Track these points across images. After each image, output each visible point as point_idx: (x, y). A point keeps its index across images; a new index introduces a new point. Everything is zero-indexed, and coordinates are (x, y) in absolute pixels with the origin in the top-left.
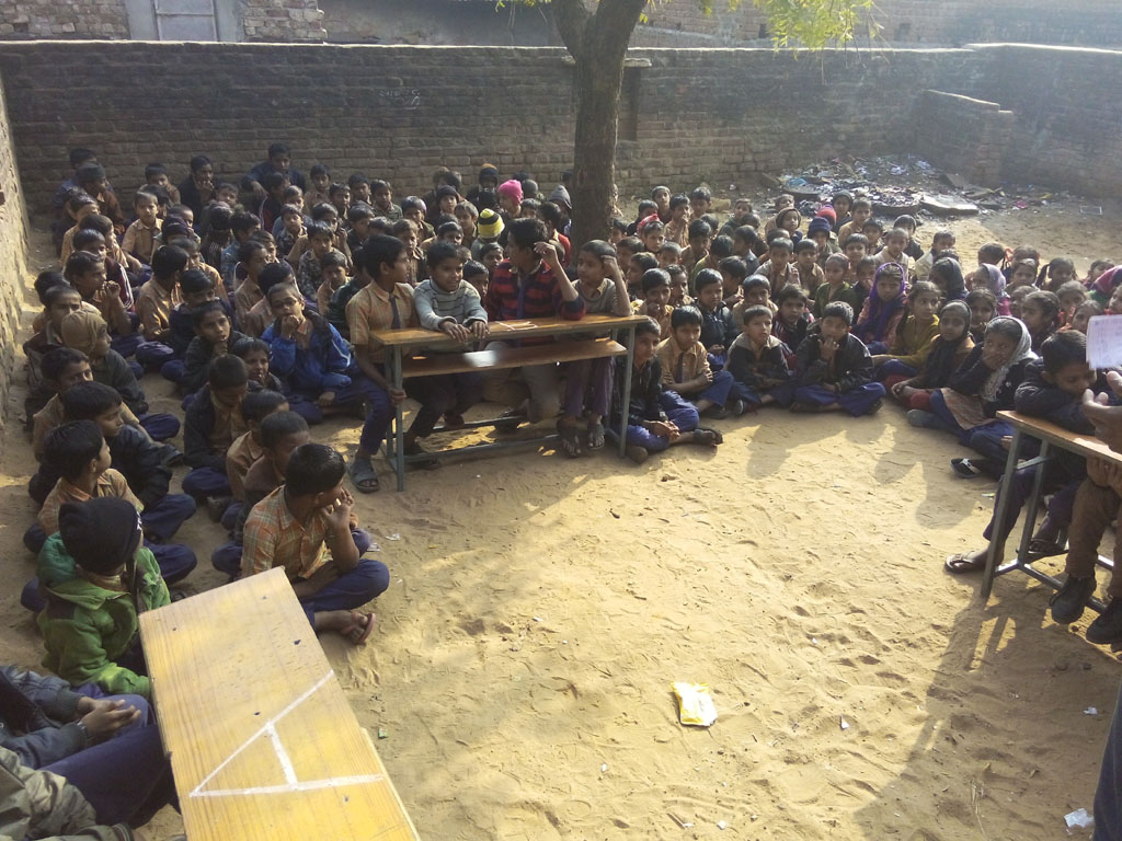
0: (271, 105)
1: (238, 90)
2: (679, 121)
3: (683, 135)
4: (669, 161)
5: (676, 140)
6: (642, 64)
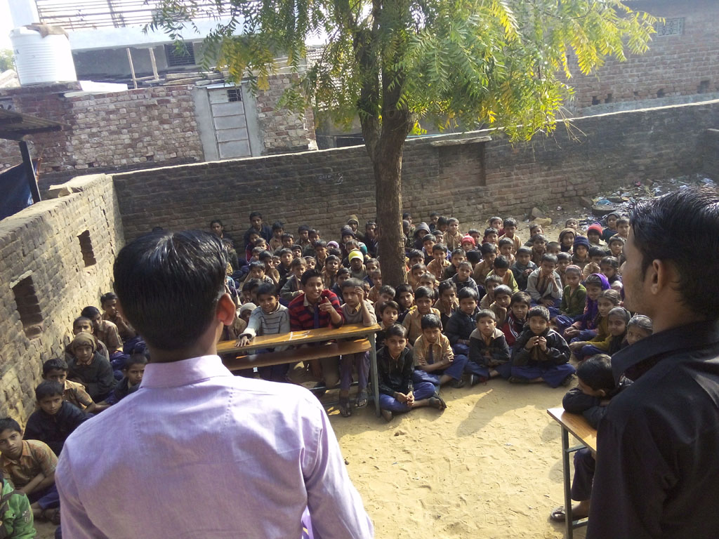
0: (257, 191)
1: (238, 185)
2: (516, 171)
3: (519, 179)
4: (511, 196)
5: (515, 182)
6: (485, 140)
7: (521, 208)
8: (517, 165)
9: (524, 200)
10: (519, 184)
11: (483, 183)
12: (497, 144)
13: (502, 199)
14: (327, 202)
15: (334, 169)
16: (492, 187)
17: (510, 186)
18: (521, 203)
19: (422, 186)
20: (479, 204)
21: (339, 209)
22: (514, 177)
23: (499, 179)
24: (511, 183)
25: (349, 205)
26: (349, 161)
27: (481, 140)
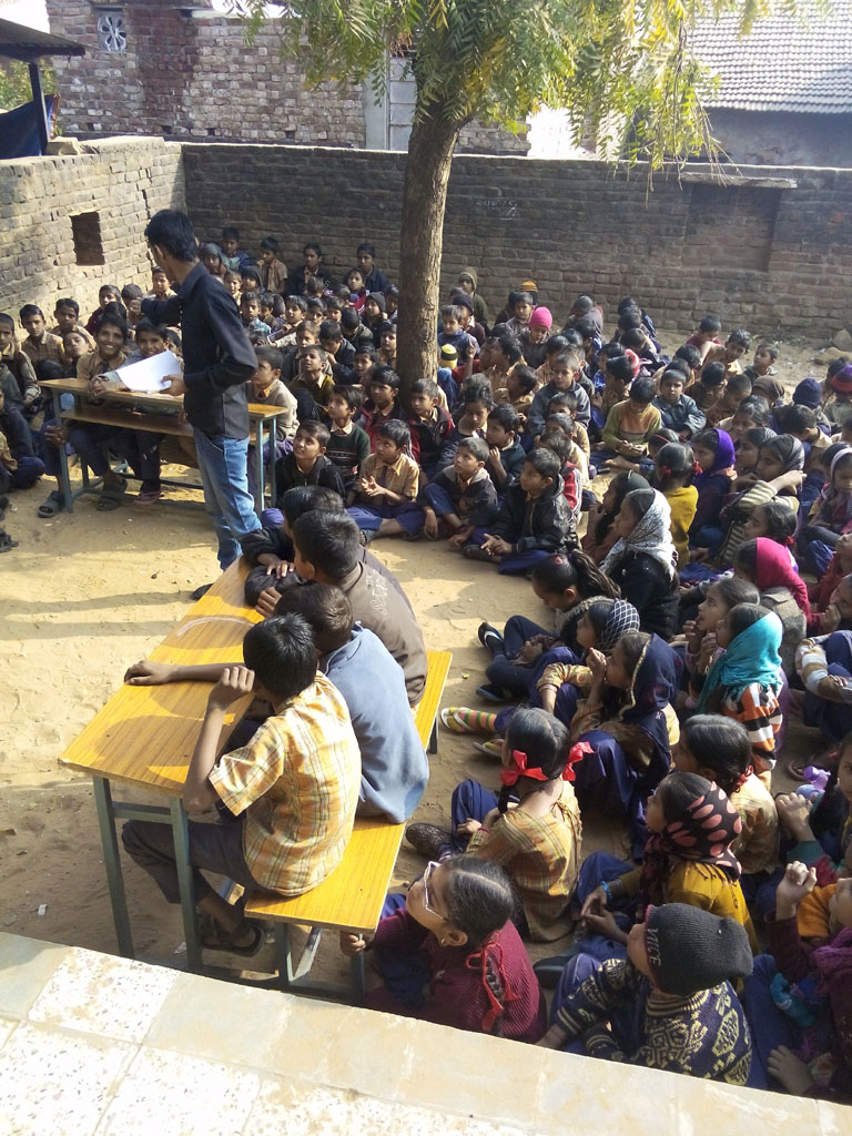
2: (830, 255)
3: (833, 271)
4: (811, 300)
5: (824, 276)
6: (782, 186)
7: (826, 326)
8: (836, 245)
9: (834, 313)
10: (832, 281)
11: (764, 267)
12: (806, 197)
13: (793, 302)
14: (484, 247)
15: (503, 191)
16: (777, 276)
17: (812, 282)
18: (829, 316)
19: (650, 250)
20: (748, 303)
21: (500, 263)
22: (825, 266)
23: (795, 265)
24: (817, 277)
25: (518, 260)
26: (531, 182)
27: (774, 185)
